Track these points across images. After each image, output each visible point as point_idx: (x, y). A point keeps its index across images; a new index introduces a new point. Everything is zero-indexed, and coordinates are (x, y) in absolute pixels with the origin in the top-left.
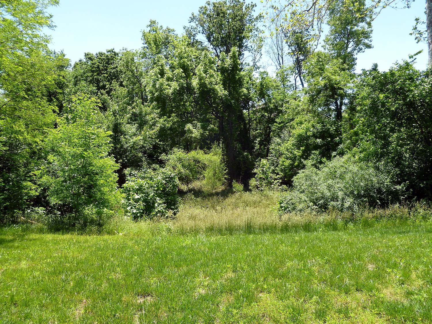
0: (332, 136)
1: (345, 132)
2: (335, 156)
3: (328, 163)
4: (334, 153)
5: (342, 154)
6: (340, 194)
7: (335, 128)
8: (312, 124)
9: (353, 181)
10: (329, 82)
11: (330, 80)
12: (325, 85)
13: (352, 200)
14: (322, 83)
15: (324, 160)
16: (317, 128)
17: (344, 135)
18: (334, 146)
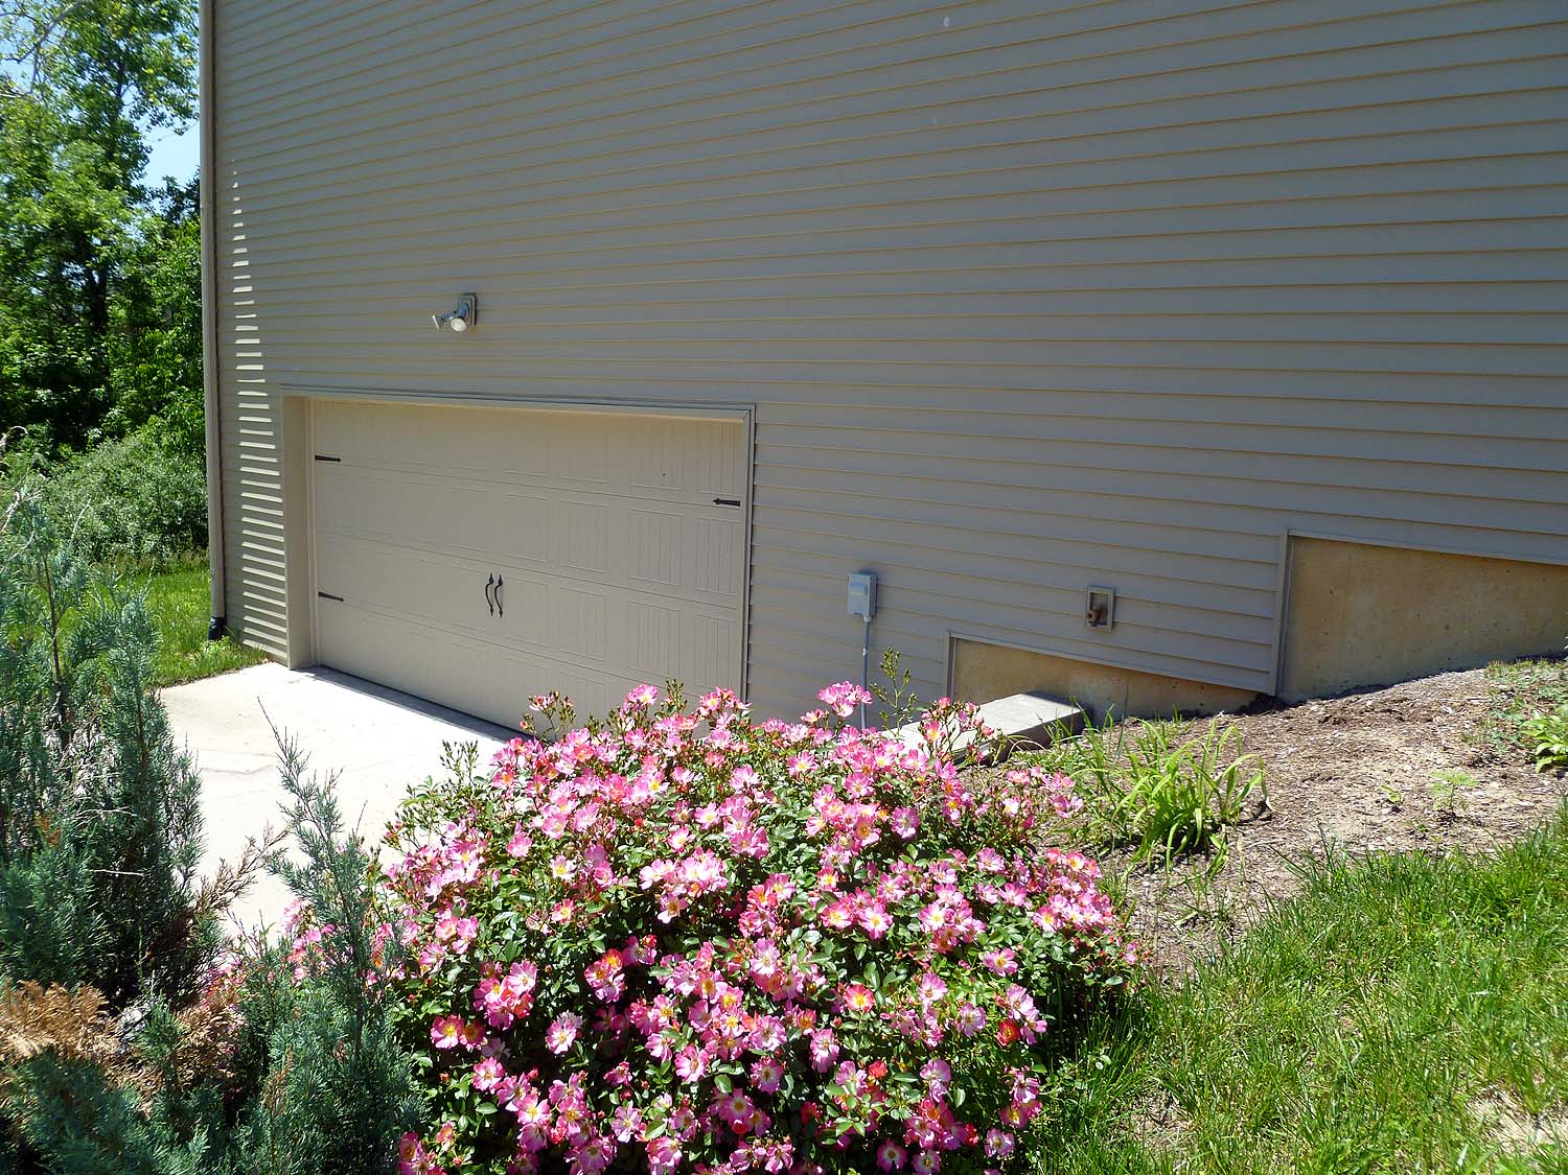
0: (87, 382)
1: (117, 365)
2: (97, 442)
3: (76, 459)
4: (94, 433)
5: (119, 434)
6: (132, 527)
7: (90, 359)
8: (18, 341)
9: (158, 498)
10: (66, 218)
11: (67, 211)
12: (54, 224)
13: (157, 537)
14: (44, 217)
15: (65, 449)
16: (35, 356)
17: (116, 372)
18: (94, 413)
